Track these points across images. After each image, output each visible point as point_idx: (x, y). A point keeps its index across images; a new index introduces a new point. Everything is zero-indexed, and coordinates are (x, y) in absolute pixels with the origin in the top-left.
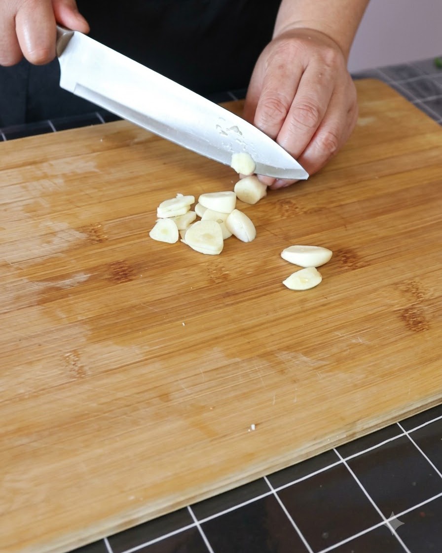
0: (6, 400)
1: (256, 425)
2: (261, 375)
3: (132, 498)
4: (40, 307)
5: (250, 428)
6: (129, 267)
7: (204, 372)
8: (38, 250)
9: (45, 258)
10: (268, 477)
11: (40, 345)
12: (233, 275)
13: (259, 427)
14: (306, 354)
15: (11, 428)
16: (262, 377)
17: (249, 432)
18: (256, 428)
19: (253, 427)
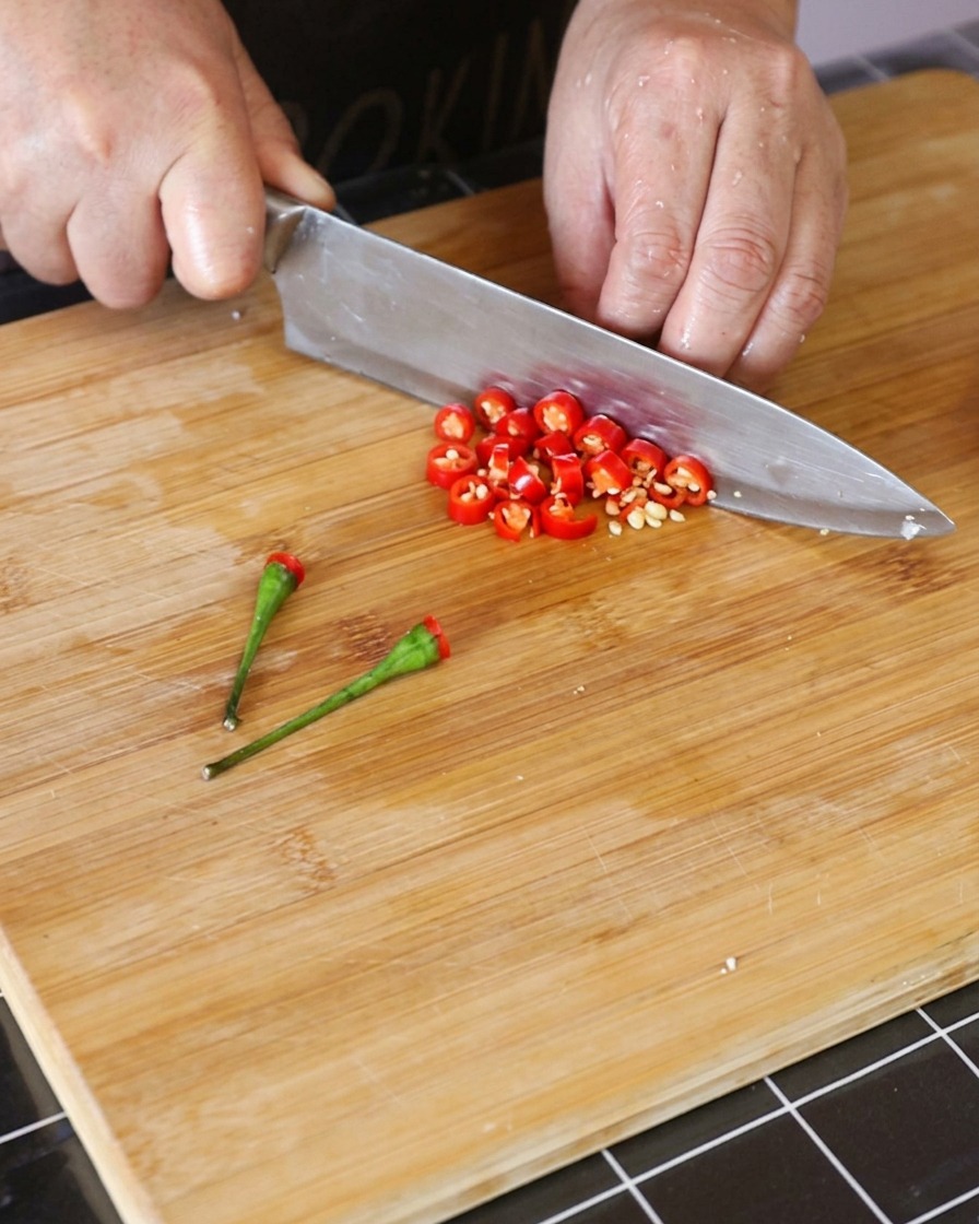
0: (167, 950)
1: (737, 959)
2: (734, 850)
3: (489, 1127)
4: (194, 738)
5: (724, 965)
6: (386, 628)
7: (602, 855)
8: (157, 603)
9: (177, 621)
10: (772, 1076)
11: (215, 823)
12: (637, 627)
13: (743, 963)
14: (830, 797)
15: (193, 1006)
16: (736, 855)
17: (723, 976)
18: (737, 964)
19: (731, 963)
